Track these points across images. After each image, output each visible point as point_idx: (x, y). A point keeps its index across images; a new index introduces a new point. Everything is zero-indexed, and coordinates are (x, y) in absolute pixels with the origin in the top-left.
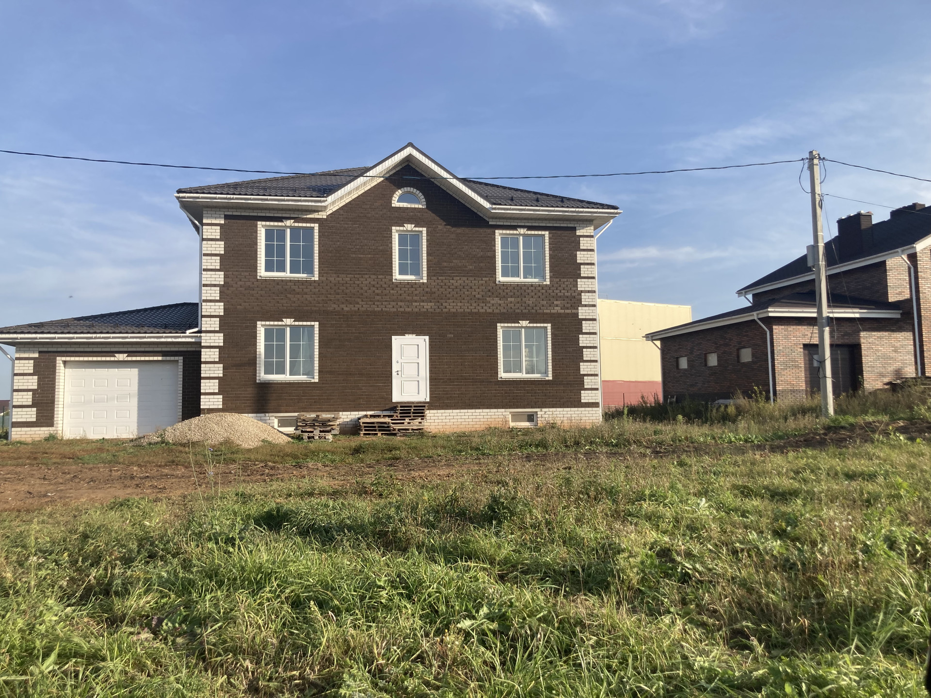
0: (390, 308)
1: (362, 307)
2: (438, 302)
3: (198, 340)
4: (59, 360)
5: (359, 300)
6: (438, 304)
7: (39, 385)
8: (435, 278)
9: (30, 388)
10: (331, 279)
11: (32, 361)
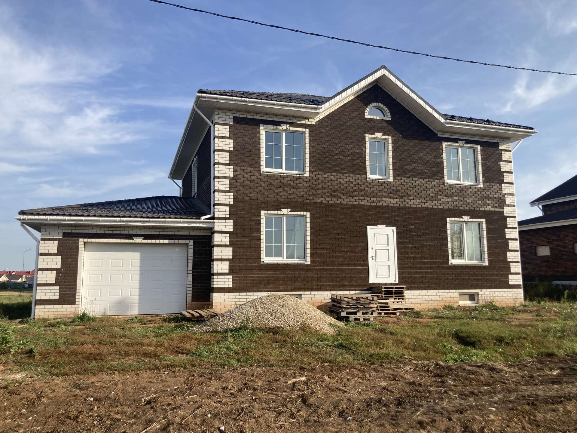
0: (365, 202)
1: (344, 200)
2: (402, 198)
3: (210, 225)
4: (82, 241)
5: (341, 195)
6: (402, 200)
7: (62, 264)
8: (399, 178)
9: (54, 267)
10: (319, 176)
11: (56, 242)
